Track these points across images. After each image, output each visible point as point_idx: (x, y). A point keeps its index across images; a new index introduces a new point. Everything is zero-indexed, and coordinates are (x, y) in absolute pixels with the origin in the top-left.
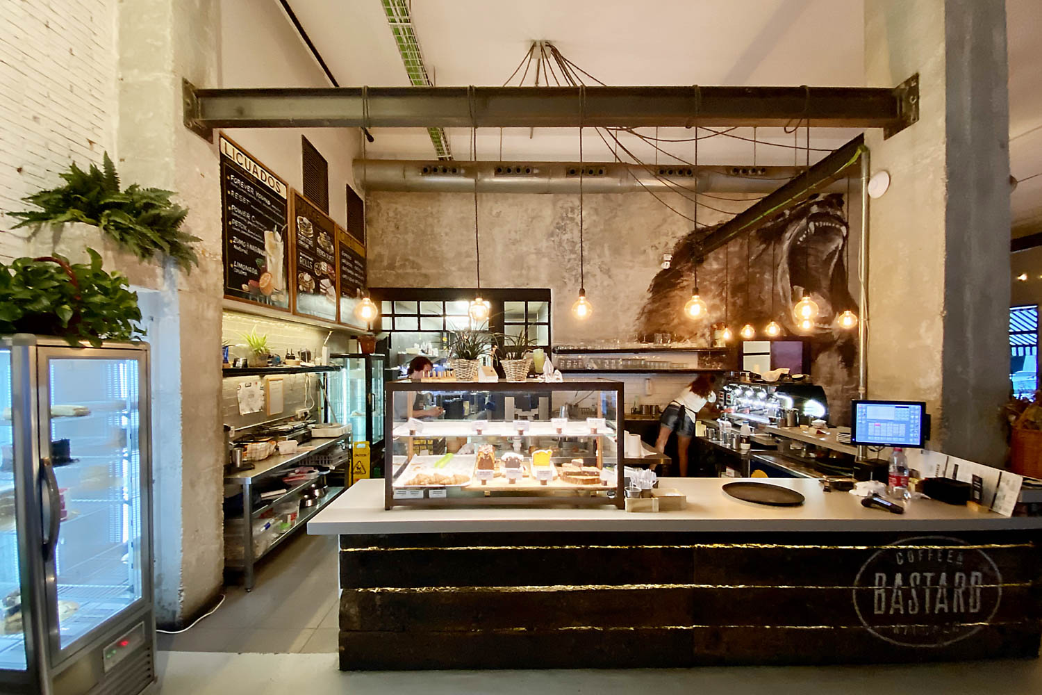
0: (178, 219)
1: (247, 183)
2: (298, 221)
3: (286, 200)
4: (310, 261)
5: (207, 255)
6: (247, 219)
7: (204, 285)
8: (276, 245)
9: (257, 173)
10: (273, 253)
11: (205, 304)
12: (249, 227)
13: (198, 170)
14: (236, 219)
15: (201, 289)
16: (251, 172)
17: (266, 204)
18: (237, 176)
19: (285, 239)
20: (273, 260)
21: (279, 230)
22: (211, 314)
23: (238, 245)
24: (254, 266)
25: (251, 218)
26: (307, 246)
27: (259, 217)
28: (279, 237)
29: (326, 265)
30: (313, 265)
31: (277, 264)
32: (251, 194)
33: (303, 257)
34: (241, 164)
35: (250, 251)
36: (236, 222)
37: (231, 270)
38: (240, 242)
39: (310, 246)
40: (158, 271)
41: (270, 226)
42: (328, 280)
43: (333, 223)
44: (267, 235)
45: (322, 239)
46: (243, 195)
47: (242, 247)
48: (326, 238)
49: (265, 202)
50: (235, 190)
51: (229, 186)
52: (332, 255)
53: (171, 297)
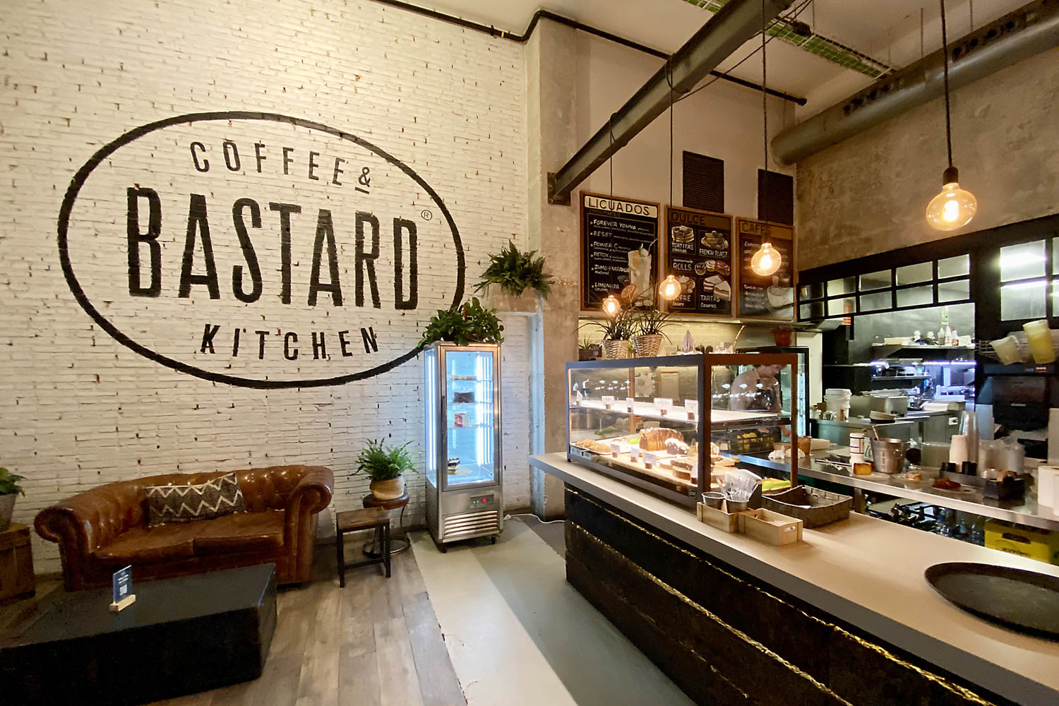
0: (540, 264)
1: (610, 220)
2: (672, 231)
3: (655, 220)
4: (687, 264)
5: (565, 284)
6: (609, 248)
7: (562, 305)
8: (643, 260)
9: (621, 208)
10: (637, 268)
11: (564, 317)
12: (611, 254)
13: (558, 229)
14: (597, 251)
15: (560, 308)
16: (615, 210)
17: (632, 229)
18: (599, 219)
19: (654, 253)
20: (638, 273)
21: (646, 247)
22: (569, 323)
23: (599, 270)
24: (617, 282)
25: (613, 246)
26: (685, 251)
27: (621, 243)
28: (645, 252)
29: (713, 262)
30: (693, 266)
31: (642, 276)
32: (615, 227)
33: (677, 263)
34: (605, 208)
35: (612, 272)
36: (598, 254)
37: (592, 290)
38: (602, 267)
39: (688, 250)
40: (536, 300)
41: (635, 247)
42: (717, 277)
43: (729, 218)
44: (632, 255)
45: (708, 239)
46: (606, 231)
47: (603, 270)
48: (715, 236)
49: (630, 229)
50: (597, 230)
51: (592, 228)
52: (725, 250)
53: (541, 316)
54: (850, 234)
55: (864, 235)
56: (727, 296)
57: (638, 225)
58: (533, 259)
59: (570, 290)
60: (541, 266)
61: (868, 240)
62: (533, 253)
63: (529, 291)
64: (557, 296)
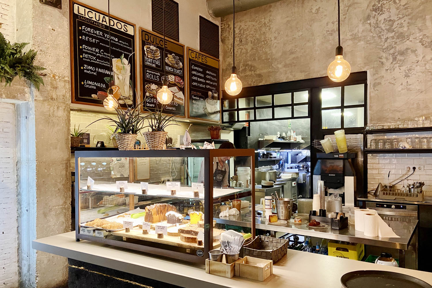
0: (32, 57)
1: (96, 29)
2: (145, 49)
3: (133, 37)
4: (156, 75)
5: (57, 78)
6: (97, 53)
7: (54, 96)
8: (124, 67)
9: (106, 21)
10: (120, 73)
11: (56, 107)
12: (98, 57)
13: (50, 27)
14: (86, 53)
15: (52, 99)
16: (100, 21)
17: (115, 41)
18: (88, 26)
19: (132, 62)
20: (120, 77)
21: (126, 57)
22: (61, 113)
23: (88, 70)
24: (103, 82)
25: (99, 51)
26: (154, 65)
27: (106, 50)
28: (126, 61)
29: (173, 77)
30: (160, 78)
31: (124, 79)
32: (101, 36)
33: (149, 73)
34: (92, 18)
35: (98, 73)
36: (86, 56)
37: (82, 86)
38: (90, 68)
39: (157, 65)
40: (27, 90)
41: (118, 55)
42: (176, 88)
43: (183, 46)
44: (115, 61)
45: (170, 59)
46: (93, 37)
47: (91, 71)
48: (174, 58)
49: (113, 40)
50: (86, 35)
51: (81, 33)
52: (181, 69)
53: (32, 104)
54: (251, 70)
55: (258, 72)
56: (182, 102)
57: (120, 38)
58: (25, 51)
59: (63, 84)
60: (33, 58)
61: (260, 76)
62: (23, 45)
63: (19, 80)
64: (49, 88)
